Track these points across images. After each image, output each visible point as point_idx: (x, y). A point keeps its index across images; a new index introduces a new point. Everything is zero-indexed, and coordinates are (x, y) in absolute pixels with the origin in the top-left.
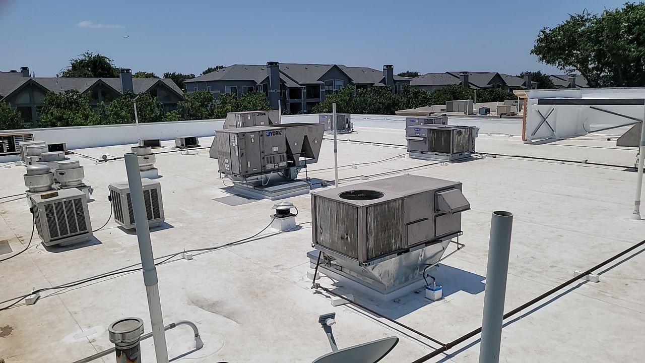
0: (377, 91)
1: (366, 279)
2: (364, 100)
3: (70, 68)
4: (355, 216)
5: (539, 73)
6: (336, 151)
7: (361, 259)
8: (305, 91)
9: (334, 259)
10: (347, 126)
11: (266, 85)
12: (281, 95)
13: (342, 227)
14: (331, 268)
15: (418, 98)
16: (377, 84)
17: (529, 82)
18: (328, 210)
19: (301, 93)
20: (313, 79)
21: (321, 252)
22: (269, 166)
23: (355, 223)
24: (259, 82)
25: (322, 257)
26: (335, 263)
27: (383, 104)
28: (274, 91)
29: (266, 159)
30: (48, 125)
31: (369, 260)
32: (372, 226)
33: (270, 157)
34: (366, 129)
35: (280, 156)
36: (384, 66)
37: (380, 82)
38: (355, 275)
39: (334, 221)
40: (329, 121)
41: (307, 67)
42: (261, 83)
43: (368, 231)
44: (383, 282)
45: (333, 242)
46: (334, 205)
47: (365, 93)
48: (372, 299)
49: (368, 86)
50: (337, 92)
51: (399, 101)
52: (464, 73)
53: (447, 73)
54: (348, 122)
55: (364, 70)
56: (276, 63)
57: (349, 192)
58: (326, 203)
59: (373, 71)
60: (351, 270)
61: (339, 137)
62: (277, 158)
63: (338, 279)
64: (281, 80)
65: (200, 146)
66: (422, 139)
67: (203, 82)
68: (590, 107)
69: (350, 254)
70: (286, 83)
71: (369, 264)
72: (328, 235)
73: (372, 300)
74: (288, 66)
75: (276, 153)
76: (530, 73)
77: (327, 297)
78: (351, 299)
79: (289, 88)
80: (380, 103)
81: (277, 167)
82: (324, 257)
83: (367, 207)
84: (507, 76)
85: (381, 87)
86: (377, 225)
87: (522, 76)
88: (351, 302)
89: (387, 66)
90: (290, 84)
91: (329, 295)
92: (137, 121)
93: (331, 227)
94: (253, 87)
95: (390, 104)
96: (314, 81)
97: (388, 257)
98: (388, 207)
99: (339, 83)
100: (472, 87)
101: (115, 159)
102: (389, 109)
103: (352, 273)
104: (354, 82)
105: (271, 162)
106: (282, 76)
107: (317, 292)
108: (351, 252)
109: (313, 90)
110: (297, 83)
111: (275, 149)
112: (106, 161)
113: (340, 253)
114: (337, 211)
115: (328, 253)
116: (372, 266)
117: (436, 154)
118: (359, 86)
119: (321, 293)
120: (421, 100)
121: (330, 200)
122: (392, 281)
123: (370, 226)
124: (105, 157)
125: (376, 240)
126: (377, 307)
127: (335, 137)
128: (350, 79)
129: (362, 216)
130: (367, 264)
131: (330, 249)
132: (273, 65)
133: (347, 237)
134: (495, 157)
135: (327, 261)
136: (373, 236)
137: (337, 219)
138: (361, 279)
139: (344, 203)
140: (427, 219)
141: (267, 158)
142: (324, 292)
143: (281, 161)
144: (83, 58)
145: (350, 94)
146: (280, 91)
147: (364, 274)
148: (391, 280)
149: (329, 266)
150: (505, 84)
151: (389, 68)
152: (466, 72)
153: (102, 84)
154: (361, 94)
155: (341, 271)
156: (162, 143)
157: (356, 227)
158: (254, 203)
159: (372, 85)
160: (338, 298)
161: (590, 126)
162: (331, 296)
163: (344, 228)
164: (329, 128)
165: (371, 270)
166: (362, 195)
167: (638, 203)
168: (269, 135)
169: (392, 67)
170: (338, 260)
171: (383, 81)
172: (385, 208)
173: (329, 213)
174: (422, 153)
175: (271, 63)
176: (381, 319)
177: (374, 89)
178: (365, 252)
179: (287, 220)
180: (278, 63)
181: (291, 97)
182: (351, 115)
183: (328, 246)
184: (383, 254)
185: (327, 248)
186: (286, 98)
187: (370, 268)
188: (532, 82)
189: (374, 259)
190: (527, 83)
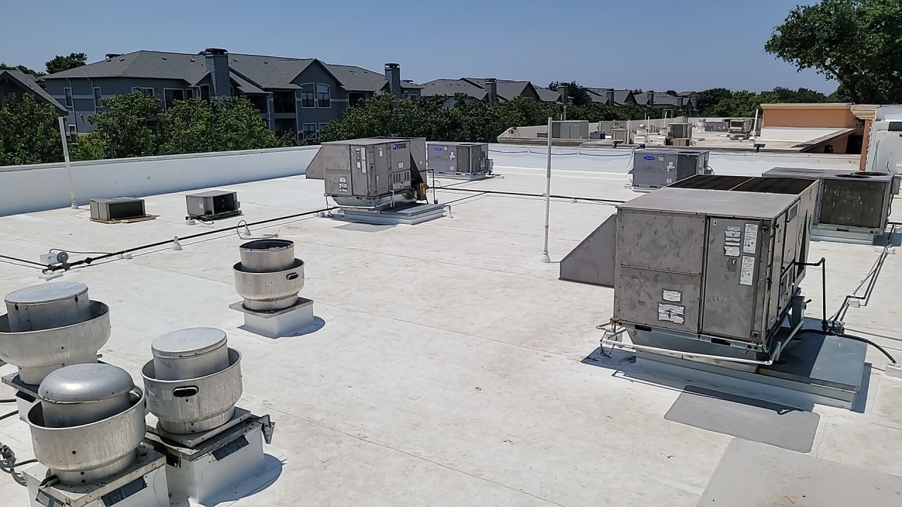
5: (573, 84)
8: (272, 99)
11: (205, 88)
16: (379, 93)
17: (565, 97)
19: (266, 103)
20: (284, 82)
24: (193, 82)
36: (387, 65)
37: (381, 90)
42: (197, 84)
49: (366, 95)
52: (490, 80)
53: (464, 79)
55: (352, 70)
56: (222, 51)
64: (232, 83)
67: (85, 78)
70: (240, 86)
76: (565, 84)
79: (246, 94)
84: (540, 88)
87: (552, 88)
89: (391, 65)
90: (246, 87)
94: (181, 91)
96: (285, 84)
99: (322, 89)
104: (345, 88)
106: (232, 75)
109: (284, 99)
110: (258, 86)
118: (353, 94)
128: (338, 84)
132: (218, 54)
150: (538, 98)
151: (394, 69)
152: (493, 80)
159: (371, 93)
171: (386, 87)
175: (214, 51)
180: (225, 51)
188: (569, 97)
190: (563, 97)
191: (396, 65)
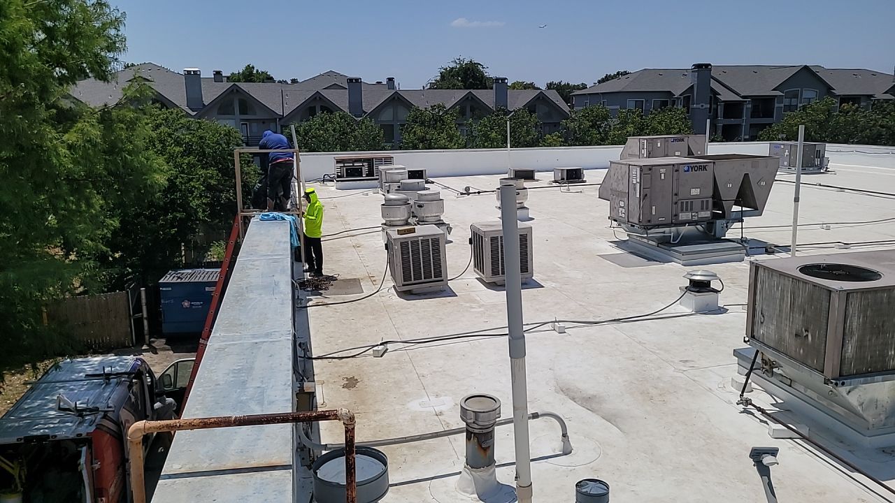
0: (878, 106)
1: (833, 407)
2: (853, 121)
3: (438, 78)
4: (825, 304)
6: (797, 200)
7: (828, 372)
8: (750, 106)
9: (779, 366)
10: (817, 162)
11: (687, 98)
12: (710, 112)
13: (799, 318)
14: (772, 379)
16: (880, 95)
18: (778, 289)
19: (743, 109)
20: (765, 88)
21: (758, 351)
22: (683, 216)
23: (824, 314)
24: (677, 93)
25: (759, 360)
26: (780, 372)
27: (889, 128)
28: (699, 106)
29: (680, 205)
30: (409, 147)
31: (842, 377)
32: (855, 323)
33: (687, 202)
35: (703, 201)
37: (885, 93)
38: (814, 396)
39: (787, 306)
40: (787, 153)
41: (756, 69)
42: (681, 95)
43: (847, 331)
44: (865, 416)
45: (781, 340)
46: (789, 283)
47: (857, 110)
48: (841, 440)
49: (862, 98)
50: (804, 108)
54: (820, 155)
55: (856, 73)
56: (707, 65)
57: (818, 267)
58: (775, 278)
59: (874, 74)
60: (807, 387)
61: (804, 178)
62: (697, 204)
63: (784, 398)
64: (712, 90)
65: (585, 182)
67: (598, 94)
69: (809, 362)
70: (720, 95)
71: (843, 384)
72: (773, 327)
73: (842, 442)
74: (724, 69)
75: (696, 197)
77: (761, 421)
78: (805, 432)
79: (723, 101)
80: (882, 126)
81: (696, 218)
82: (763, 359)
83: (849, 293)
85: (887, 101)
86: (864, 323)
88: (803, 437)
90: (725, 96)
91: (765, 419)
92: (509, 145)
93: (780, 316)
94: (667, 101)
96: (767, 91)
97: (880, 378)
98: (889, 297)
99: (808, 94)
101: (479, 193)
103: (809, 393)
104: (836, 92)
105: (687, 210)
106: (714, 84)
107: (745, 411)
108: (811, 357)
109: (763, 105)
110: (737, 94)
111: (695, 192)
112: (469, 194)
113: (791, 357)
114: (793, 293)
115: (770, 355)
116: (848, 388)
118: (845, 99)
119: (753, 414)
121: (782, 274)
122: (882, 416)
123: (851, 323)
124: (467, 189)
125: (860, 346)
126: (850, 453)
127: (798, 178)
128: (829, 88)
129: (837, 306)
130: (840, 383)
131: (774, 349)
133: (807, 335)
135: (767, 367)
136: (855, 338)
137: (792, 304)
138: (825, 403)
139: (806, 282)
141: (682, 203)
142: (758, 414)
143: (702, 209)
144: (454, 65)
145: (829, 111)
146: (708, 106)
147: (832, 397)
148: (880, 414)
149: (770, 375)
153: (472, 98)
154: (848, 112)
155: (790, 386)
156: (537, 175)
157: (825, 321)
158: (656, 267)
159: (871, 97)
160: (780, 427)
162: (769, 422)
163: (803, 321)
164: (786, 163)
165: (845, 394)
166: (841, 272)
168: (688, 171)
170: (786, 368)
172: (882, 297)
173: (778, 294)
175: (699, 66)
176: (856, 475)
177: (874, 104)
178: (837, 362)
179: (706, 297)
180: (710, 65)
181: (726, 116)
182: (827, 145)
183: (772, 345)
184: (870, 372)
185: (769, 347)
186: (717, 117)
187: (843, 390)
189: (851, 376)
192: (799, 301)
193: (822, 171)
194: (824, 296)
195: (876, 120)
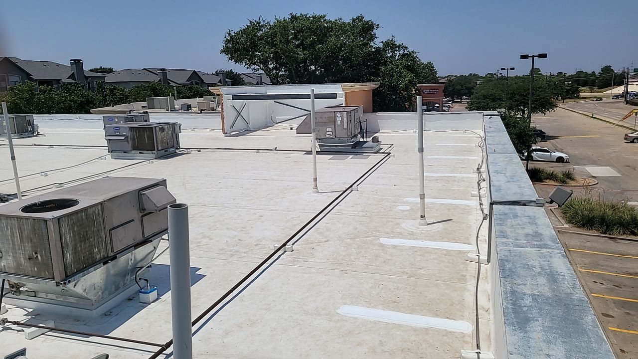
0: (66, 87)
1: (68, 299)
2: (50, 98)
4: (44, 231)
5: (231, 71)
6: (13, 158)
7: (58, 278)
9: (23, 285)
10: (29, 128)
13: (28, 246)
14: (21, 296)
15: (115, 95)
16: (65, 80)
17: (224, 80)
18: (7, 229)
21: (4, 280)
23: (45, 238)
25: (6, 286)
26: (25, 289)
27: (75, 102)
31: (68, 277)
32: (68, 238)
34: (56, 131)
36: (71, 60)
37: (68, 78)
38: (53, 297)
39: (17, 239)
40: (4, 123)
43: (64, 245)
44: (88, 297)
45: (19, 265)
46: (15, 222)
47: (50, 90)
48: (77, 319)
49: (54, 82)
50: (12, 89)
51: (94, 99)
52: (161, 69)
53: (144, 69)
54: (30, 123)
55: (45, 64)
57: (35, 205)
58: (4, 221)
59: (58, 65)
60: (47, 293)
61: (15, 141)
63: (33, 307)
66: (123, 138)
68: (275, 102)
69: (43, 275)
71: (69, 282)
72: (10, 258)
73: (78, 321)
76: (223, 71)
77: (18, 331)
78: (51, 325)
80: (71, 101)
82: (10, 285)
83: (59, 219)
84: (204, 74)
85: (70, 84)
86: (74, 236)
87: (217, 74)
88: (51, 329)
89: (75, 61)
91: (21, 328)
93: (14, 248)
95: (83, 102)
97: (92, 269)
98: (86, 215)
99: (14, 78)
100: (172, 84)
102: (84, 107)
103: (50, 296)
104: (35, 77)
107: (5, 329)
108: (43, 271)
113: (29, 276)
114: (20, 229)
115: (14, 280)
116: (74, 283)
117: (140, 153)
118: (41, 82)
119: (11, 329)
120: (120, 98)
121: (8, 217)
122: (99, 293)
123: (65, 239)
125: (75, 252)
126: (85, 326)
127: (11, 142)
128: (28, 75)
129: (53, 230)
130: (67, 282)
131: (15, 274)
133: (37, 256)
134: (200, 151)
135: (14, 289)
136: (70, 249)
137: (21, 237)
138: (62, 299)
139: (27, 218)
140: (133, 220)
142: (15, 327)
145: (31, 91)
147: (65, 293)
148: (98, 293)
149: (18, 294)
150: (203, 81)
151: (78, 63)
152: (164, 69)
154: (46, 91)
155: (35, 296)
157: (47, 243)
159: (58, 81)
160: (33, 329)
161: (277, 118)
162: (24, 329)
163: (32, 247)
164: (5, 131)
165: (72, 288)
166: (52, 205)
167: (315, 180)
169: (81, 61)
170: (29, 285)
171: (72, 76)
172: (82, 216)
173: (9, 232)
174: (125, 152)
176: (91, 339)
177: (62, 86)
178: (62, 268)
182: (34, 115)
183: (13, 271)
184: (86, 267)
185: (11, 274)
187: (70, 286)
188: (227, 80)
189: (74, 274)
190: (222, 80)
191: (79, 61)
192: (26, 233)
193: (35, 135)
194: (43, 225)
195: (65, 97)
